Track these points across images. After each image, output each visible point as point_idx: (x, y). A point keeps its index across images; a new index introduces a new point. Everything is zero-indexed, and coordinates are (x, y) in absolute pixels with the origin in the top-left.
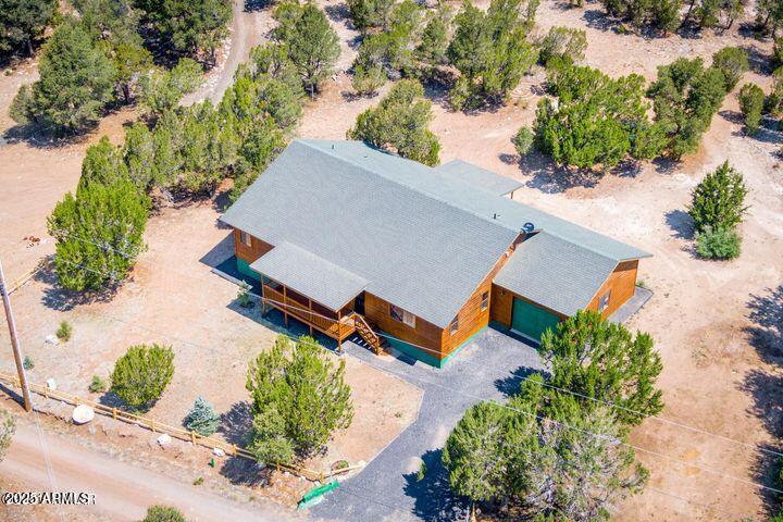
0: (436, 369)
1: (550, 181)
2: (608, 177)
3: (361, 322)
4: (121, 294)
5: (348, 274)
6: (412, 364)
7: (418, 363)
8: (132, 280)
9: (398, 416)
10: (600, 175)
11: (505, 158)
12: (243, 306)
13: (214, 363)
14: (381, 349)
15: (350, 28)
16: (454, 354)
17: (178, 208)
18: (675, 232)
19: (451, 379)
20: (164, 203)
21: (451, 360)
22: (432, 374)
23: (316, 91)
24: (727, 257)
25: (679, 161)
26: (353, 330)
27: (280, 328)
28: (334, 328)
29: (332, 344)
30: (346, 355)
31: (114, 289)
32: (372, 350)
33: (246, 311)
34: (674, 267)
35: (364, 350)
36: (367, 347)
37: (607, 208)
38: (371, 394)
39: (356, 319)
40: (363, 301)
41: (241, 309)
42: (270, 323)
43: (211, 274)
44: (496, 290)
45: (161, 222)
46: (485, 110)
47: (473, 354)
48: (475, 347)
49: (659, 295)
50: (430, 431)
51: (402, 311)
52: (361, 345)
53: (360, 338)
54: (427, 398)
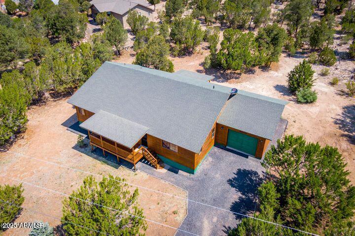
0: (192, 176)
1: (220, 78)
2: (243, 75)
3: (146, 151)
4: (15, 146)
5: (136, 124)
6: (177, 173)
7: (180, 172)
8: (23, 138)
9: (174, 213)
10: (240, 74)
11: (199, 71)
12: (81, 146)
13: (60, 185)
14: (158, 166)
15: (132, 35)
16: (200, 164)
17: (56, 101)
18: (282, 93)
19: (202, 182)
20: (49, 99)
21: (199, 169)
22: (189, 179)
23: (120, 54)
24: (311, 102)
25: (269, 67)
26: (142, 156)
27: (101, 158)
28: (130, 156)
29: (130, 165)
30: (139, 171)
31: (11, 144)
32: (153, 166)
33: (83, 150)
34: (290, 108)
35: (148, 167)
36: (150, 165)
37: (248, 86)
38: (155, 197)
39: (143, 149)
40: (146, 139)
41: (80, 149)
42: (95, 156)
43: (67, 131)
44: (218, 126)
45: (46, 108)
46: (186, 56)
47: (210, 163)
48: (210, 159)
49: (291, 122)
50: (198, 224)
51: (170, 143)
52: (147, 164)
53: (146, 160)
54: (190, 197)
